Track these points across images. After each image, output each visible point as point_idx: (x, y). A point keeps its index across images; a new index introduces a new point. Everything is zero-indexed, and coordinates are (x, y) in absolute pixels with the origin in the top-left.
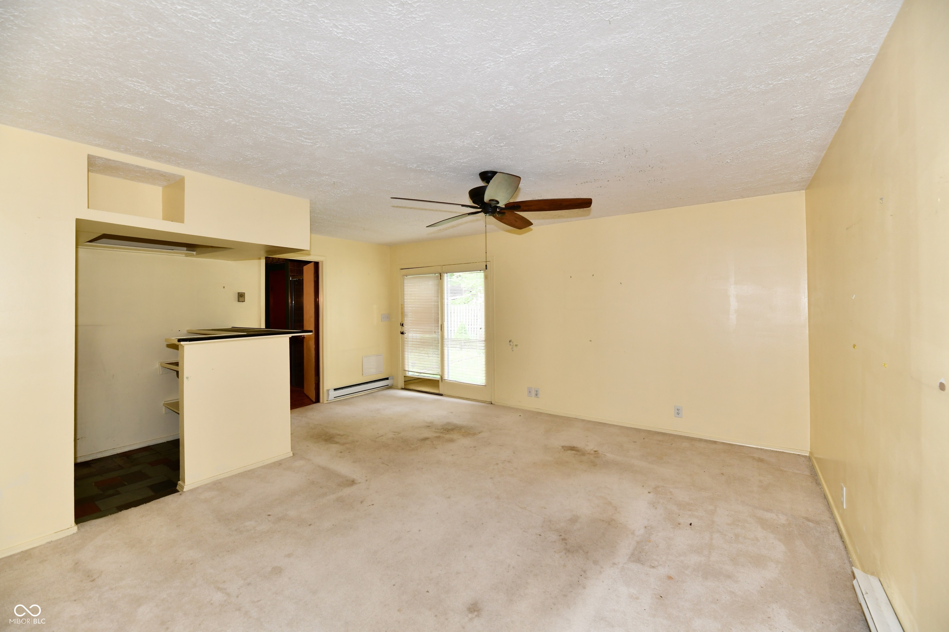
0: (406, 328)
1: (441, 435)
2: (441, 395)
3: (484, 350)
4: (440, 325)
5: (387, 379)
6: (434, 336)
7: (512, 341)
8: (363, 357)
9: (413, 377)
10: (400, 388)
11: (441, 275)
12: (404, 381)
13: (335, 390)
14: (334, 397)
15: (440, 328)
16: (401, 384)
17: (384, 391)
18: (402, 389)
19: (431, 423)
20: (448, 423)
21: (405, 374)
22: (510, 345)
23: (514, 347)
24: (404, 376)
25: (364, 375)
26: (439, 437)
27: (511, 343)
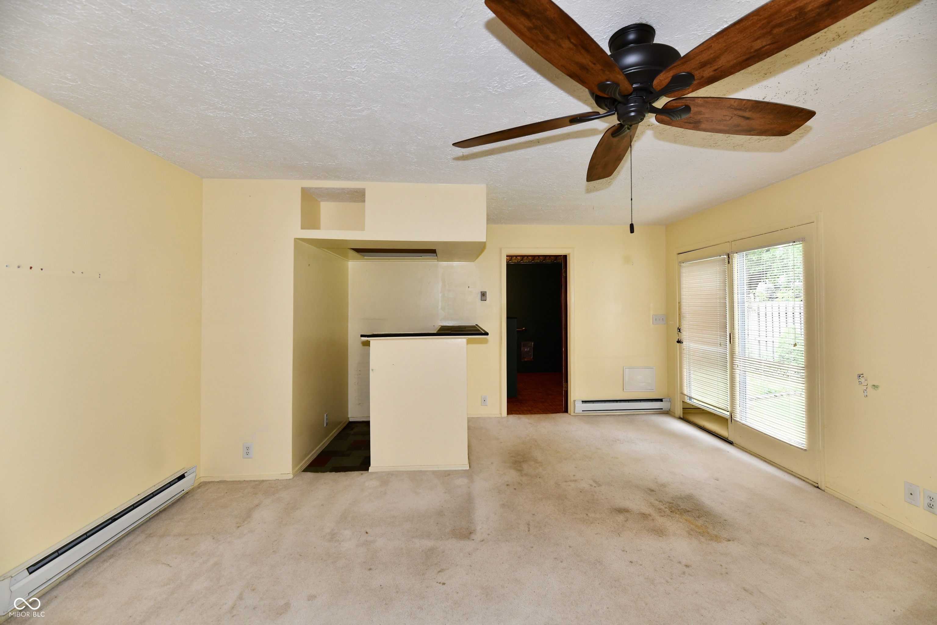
0: (685, 336)
1: (655, 514)
2: (731, 443)
3: (804, 385)
4: (728, 334)
5: (661, 400)
6: (720, 350)
7: (864, 375)
8: (625, 367)
9: (693, 406)
10: (678, 417)
11: (729, 257)
12: (683, 408)
13: (583, 402)
14: (583, 411)
15: (728, 338)
16: (679, 411)
17: (653, 415)
18: (680, 418)
19: (664, 485)
20: (689, 498)
21: (684, 399)
22: (860, 383)
23: (870, 389)
24: (683, 402)
25: (625, 390)
26: (645, 516)
27: (862, 380)
